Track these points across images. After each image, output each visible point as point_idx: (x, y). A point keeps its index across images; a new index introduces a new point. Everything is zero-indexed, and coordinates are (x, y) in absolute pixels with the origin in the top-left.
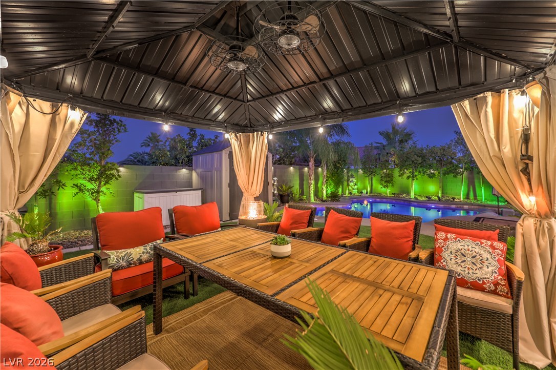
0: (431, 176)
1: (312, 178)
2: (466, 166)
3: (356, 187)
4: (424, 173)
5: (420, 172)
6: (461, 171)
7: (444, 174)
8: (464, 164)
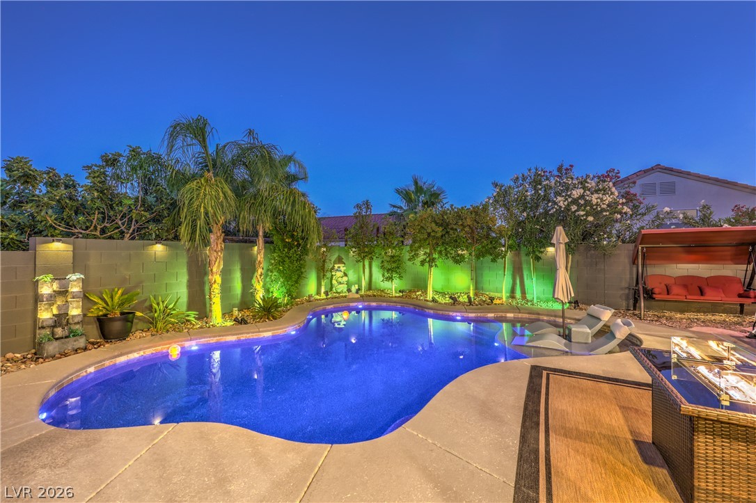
0: (458, 260)
1: (214, 270)
2: (510, 242)
3: (345, 279)
4: (446, 255)
5: (440, 252)
6: (502, 251)
7: (478, 257)
8: (507, 239)
